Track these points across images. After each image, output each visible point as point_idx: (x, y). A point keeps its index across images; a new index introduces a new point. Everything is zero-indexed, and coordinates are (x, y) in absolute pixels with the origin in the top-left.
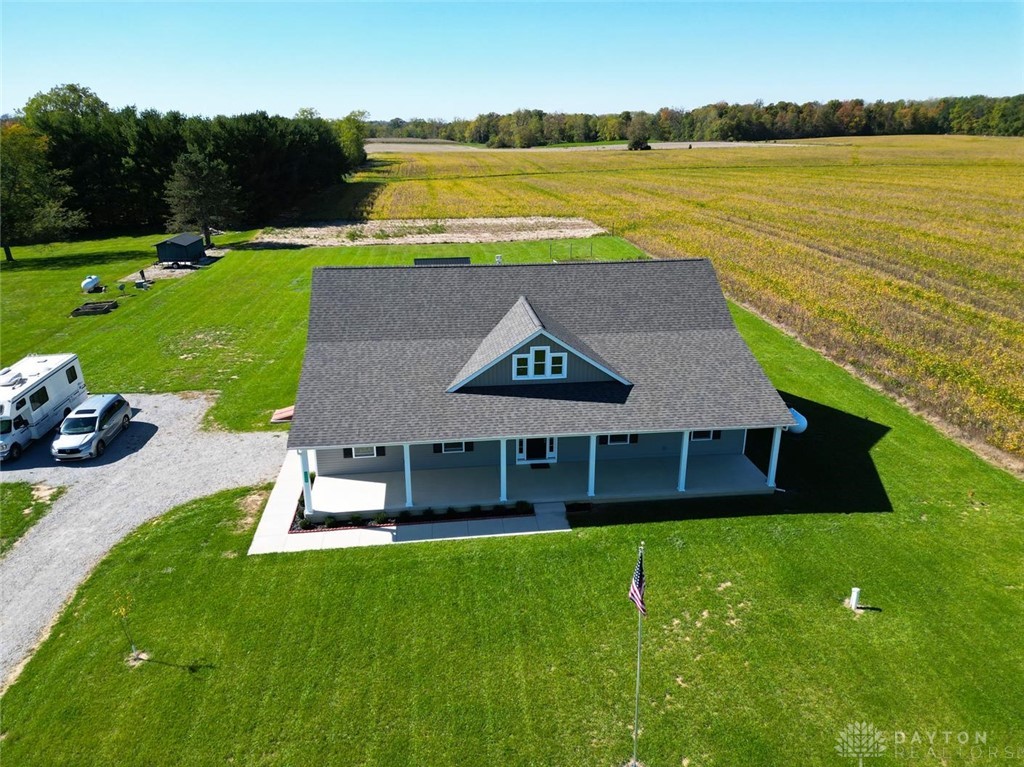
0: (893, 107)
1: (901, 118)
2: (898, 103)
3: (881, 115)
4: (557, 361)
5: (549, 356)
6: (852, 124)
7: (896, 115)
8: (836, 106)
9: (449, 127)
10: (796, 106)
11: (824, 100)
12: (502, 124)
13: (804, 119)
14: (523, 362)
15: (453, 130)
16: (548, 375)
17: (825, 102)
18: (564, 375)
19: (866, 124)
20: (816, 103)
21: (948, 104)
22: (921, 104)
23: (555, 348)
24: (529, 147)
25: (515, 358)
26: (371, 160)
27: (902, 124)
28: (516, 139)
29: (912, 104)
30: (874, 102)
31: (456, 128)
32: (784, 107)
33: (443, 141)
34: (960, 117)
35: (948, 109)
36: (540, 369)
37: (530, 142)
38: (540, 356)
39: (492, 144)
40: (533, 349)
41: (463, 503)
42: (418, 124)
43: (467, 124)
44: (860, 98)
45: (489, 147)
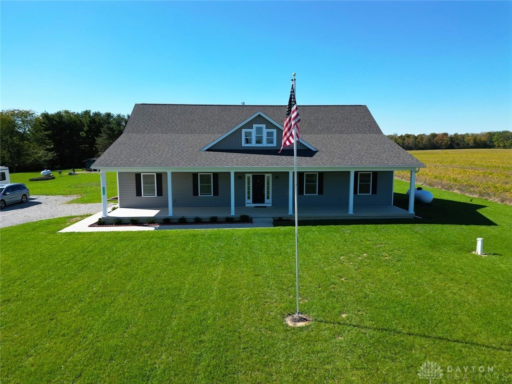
0: (463, 136)
1: (468, 141)
2: (465, 135)
3: (457, 140)
4: (270, 134)
5: (265, 131)
6: (444, 144)
7: (465, 140)
8: (434, 136)
10: (414, 136)
11: (428, 133)
13: (419, 142)
14: (248, 134)
16: (264, 144)
17: (428, 134)
18: (274, 145)
19: (450, 144)
20: (424, 135)
21: (491, 135)
22: (477, 135)
23: (269, 125)
25: (244, 131)
27: (469, 144)
29: (473, 135)
30: (453, 134)
32: (408, 136)
34: (498, 140)
35: (491, 137)
36: (259, 140)
38: (259, 130)
40: (254, 126)
44: (446, 132)
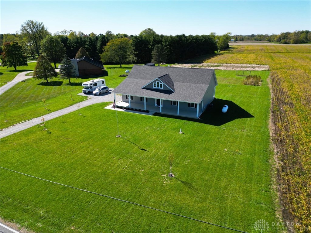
4: (161, 85)
5: (160, 84)
9: (270, 37)
12: (289, 36)
14: (155, 84)
15: (271, 38)
16: (159, 88)
18: (162, 88)
23: (161, 82)
24: (296, 43)
25: (153, 83)
26: (230, 47)
28: (292, 41)
31: (272, 37)
33: (266, 41)
36: (158, 86)
37: (296, 42)
38: (158, 83)
39: (282, 42)
40: (157, 82)
41: (138, 109)
42: (260, 36)
43: (276, 36)
45: (280, 43)
